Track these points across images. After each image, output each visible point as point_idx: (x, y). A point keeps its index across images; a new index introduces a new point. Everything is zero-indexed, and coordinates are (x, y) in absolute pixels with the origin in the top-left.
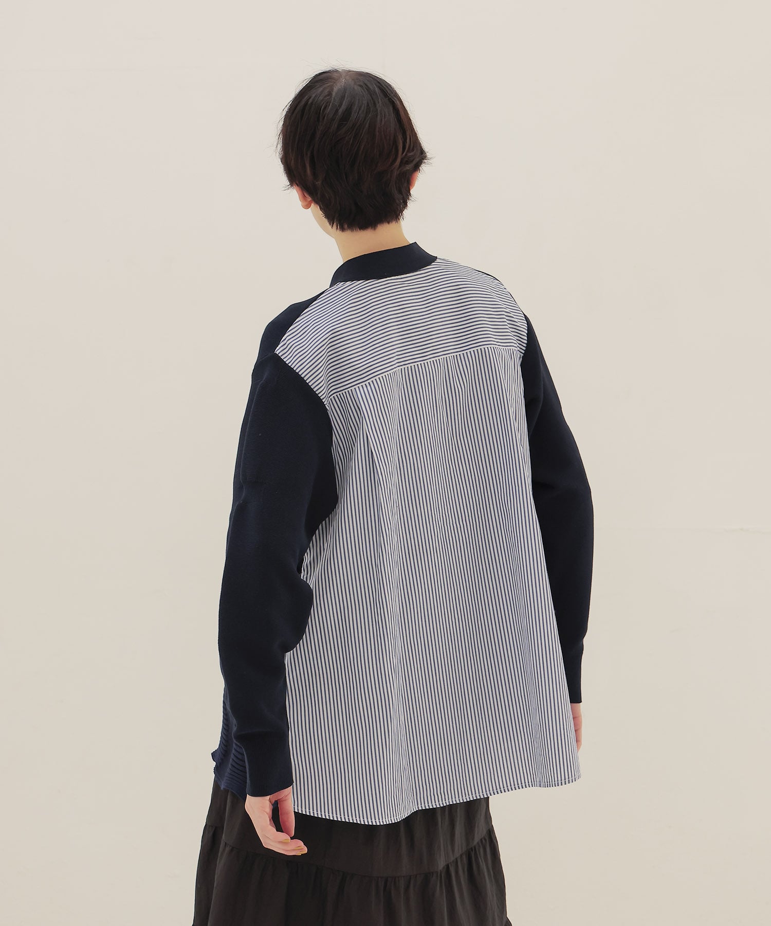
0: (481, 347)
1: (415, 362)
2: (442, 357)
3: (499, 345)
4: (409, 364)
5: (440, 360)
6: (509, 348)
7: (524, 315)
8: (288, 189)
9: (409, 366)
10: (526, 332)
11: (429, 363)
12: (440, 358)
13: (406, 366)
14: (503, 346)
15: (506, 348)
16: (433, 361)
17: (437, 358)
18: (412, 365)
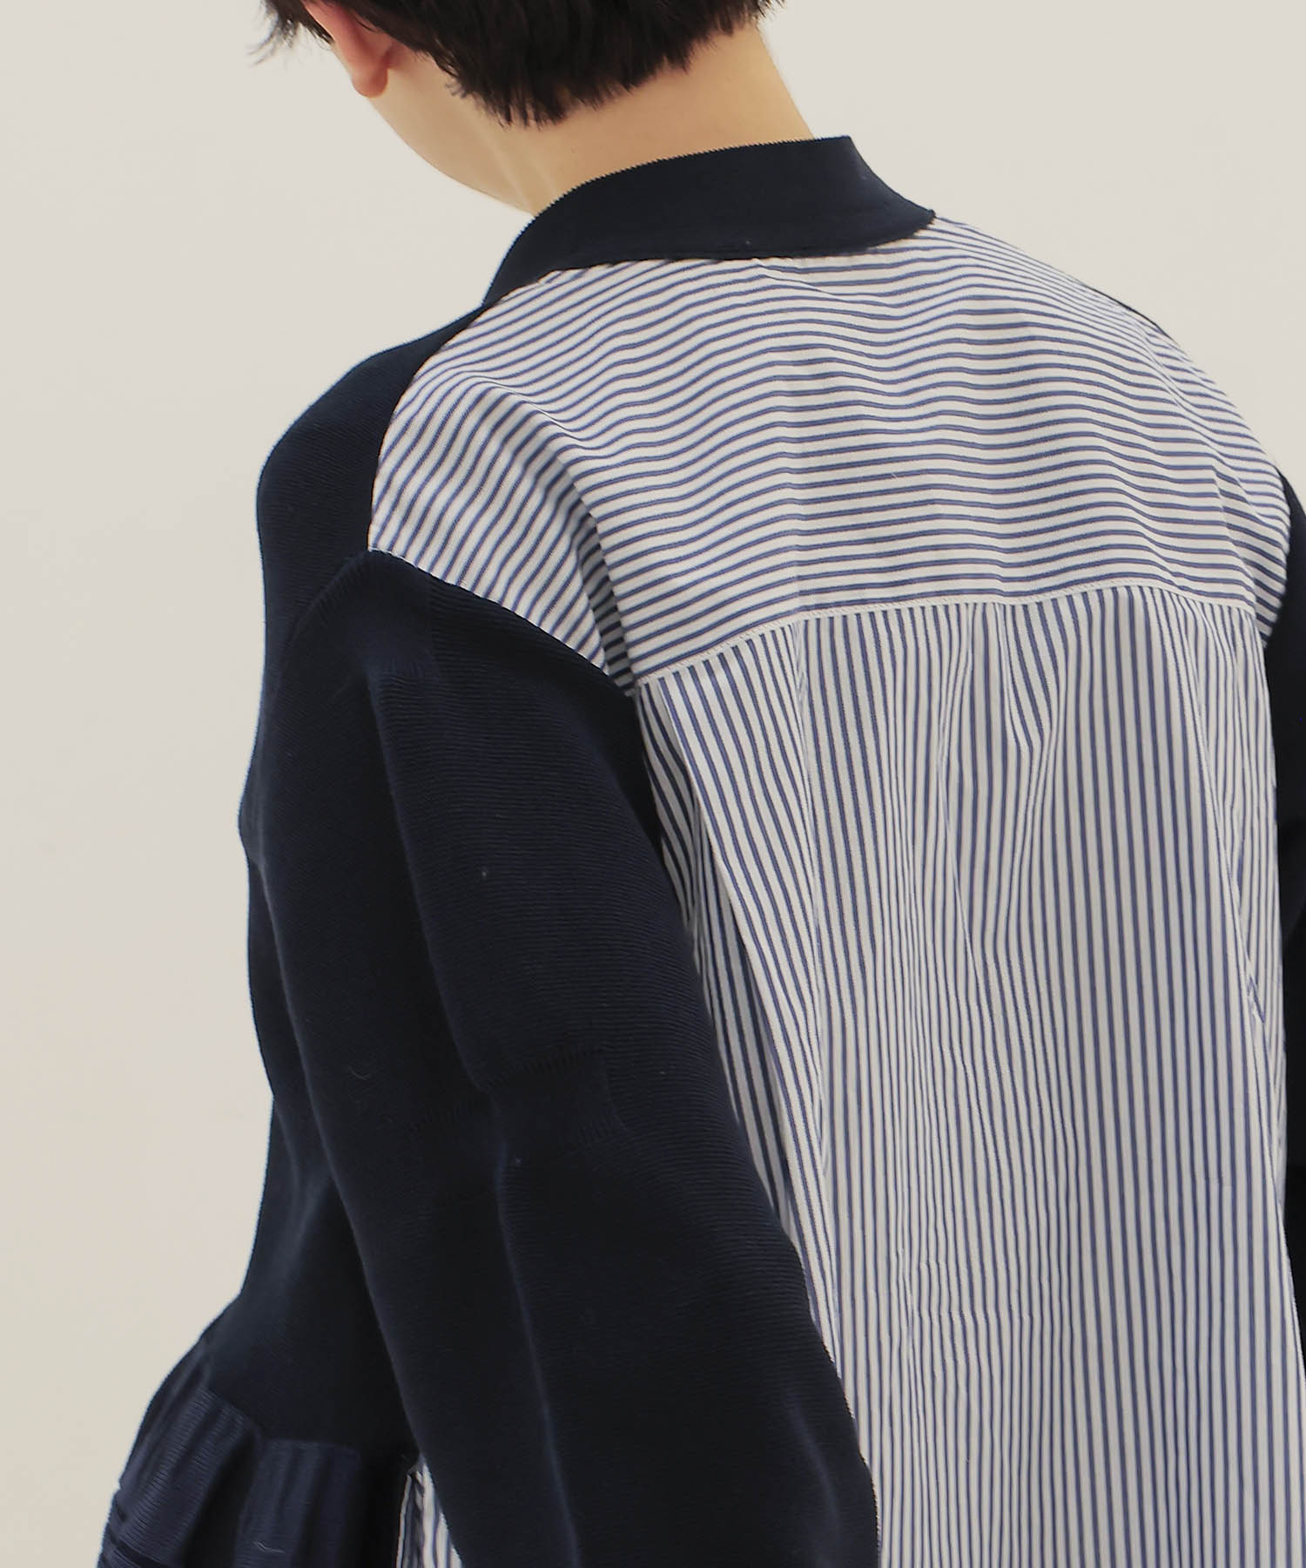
0: (1116, 582)
1: (863, 602)
2: (971, 599)
3: (1182, 588)
4: (838, 604)
5: (963, 608)
6: (1225, 602)
7: (1280, 474)
8: (273, 52)
9: (837, 613)
10: (1286, 546)
11: (918, 614)
12: (961, 599)
13: (824, 614)
14: (1199, 593)
15: (1216, 602)
16: (934, 608)
17: (951, 600)
18: (850, 611)
